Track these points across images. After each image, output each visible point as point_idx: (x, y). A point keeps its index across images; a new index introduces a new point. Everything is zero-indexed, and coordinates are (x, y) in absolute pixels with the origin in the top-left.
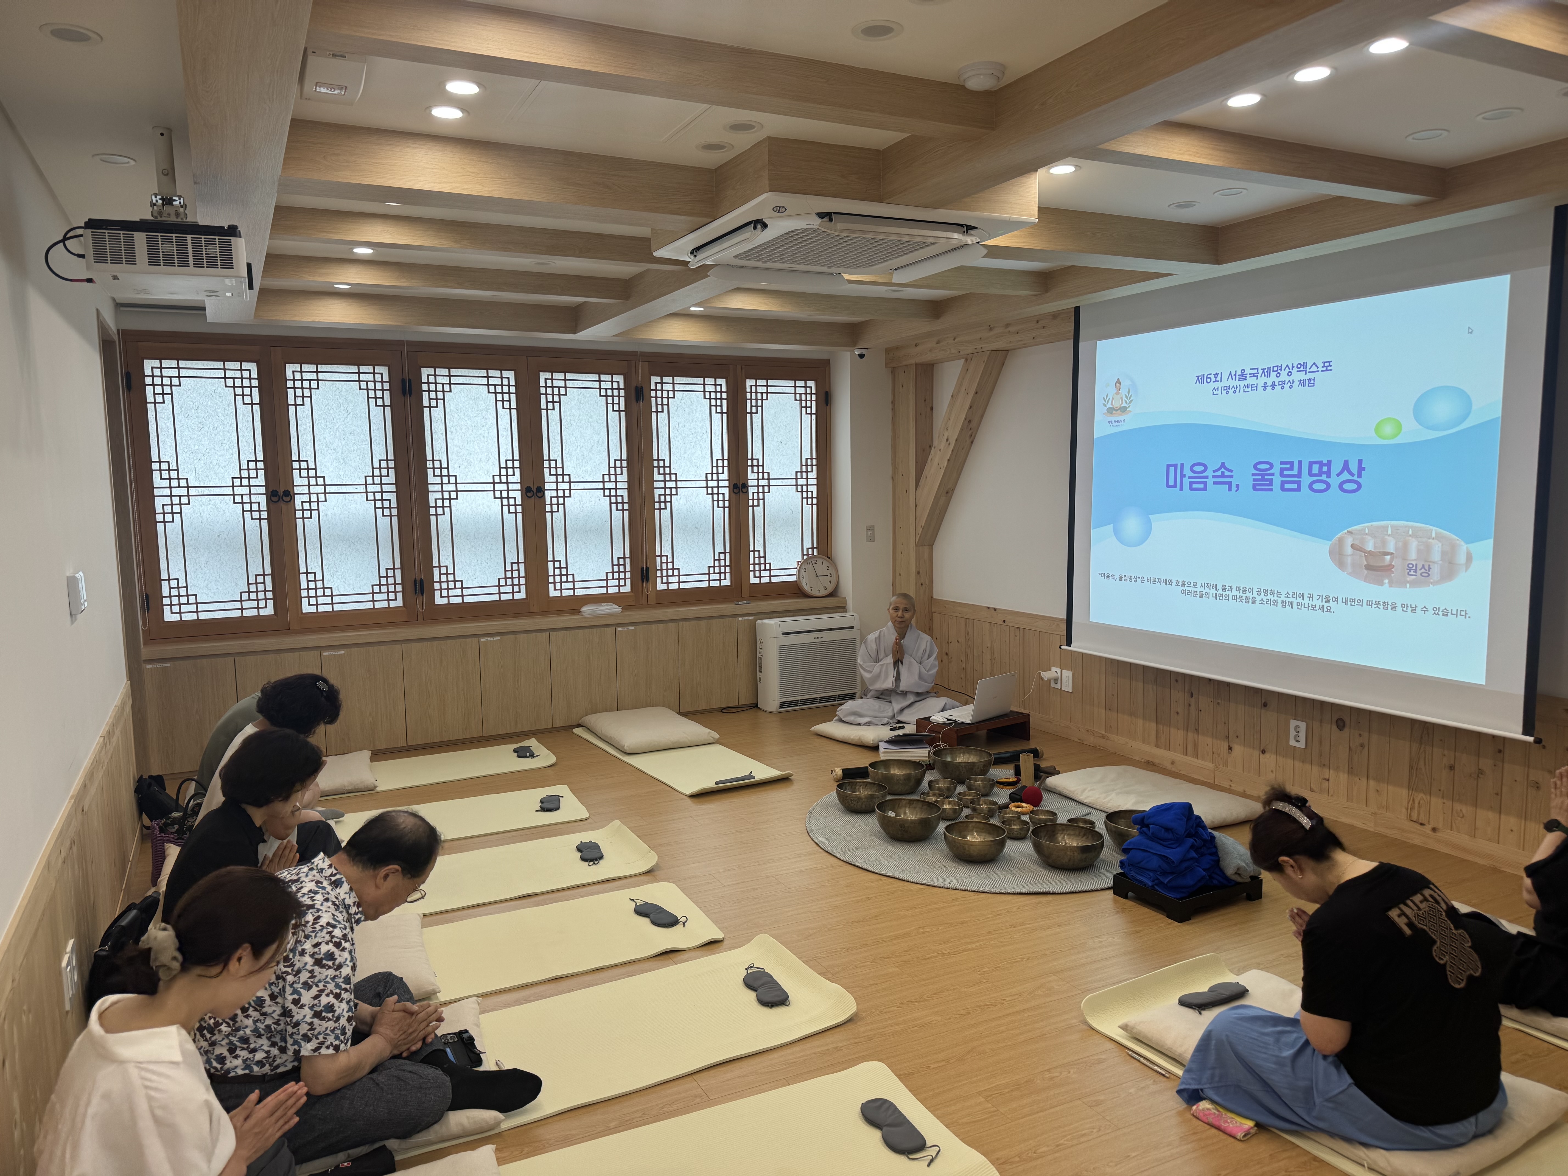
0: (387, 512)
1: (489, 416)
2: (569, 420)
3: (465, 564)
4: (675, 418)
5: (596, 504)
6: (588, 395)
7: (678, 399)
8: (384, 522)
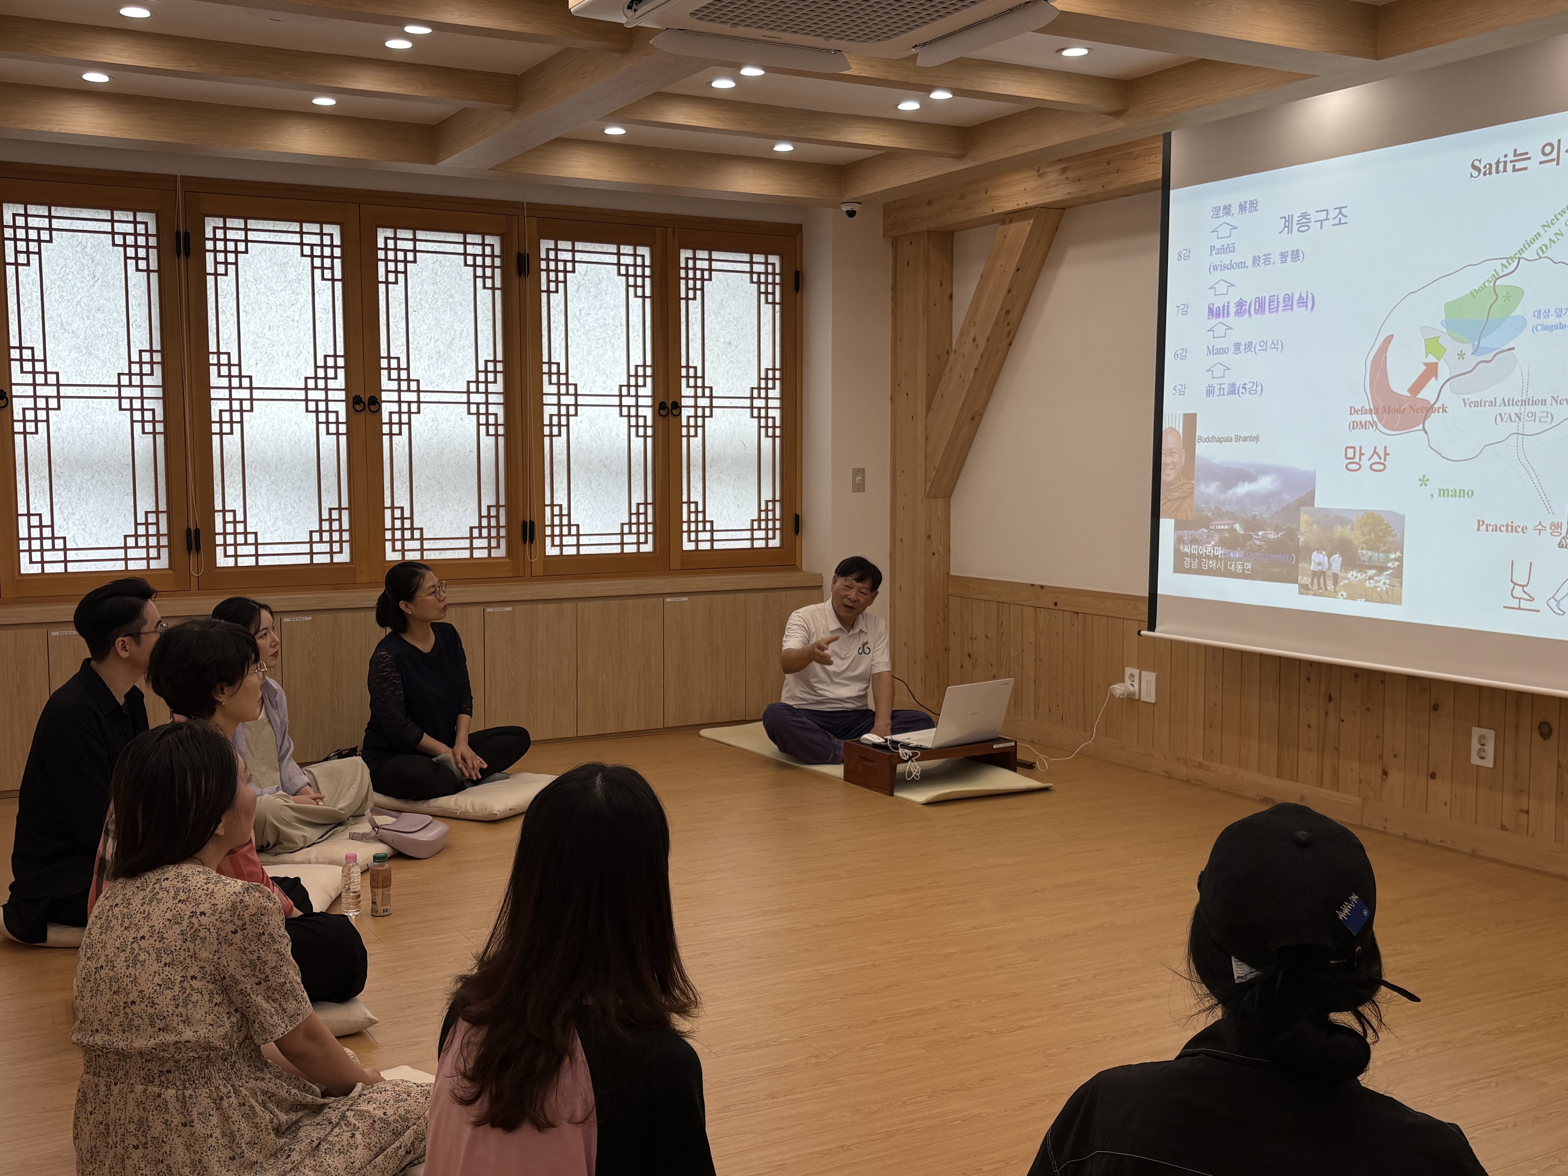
0: (149, 427)
1: (302, 290)
2: (418, 300)
3: (261, 508)
4: (575, 302)
5: (456, 426)
6: (448, 264)
7: (580, 274)
8: (144, 443)
